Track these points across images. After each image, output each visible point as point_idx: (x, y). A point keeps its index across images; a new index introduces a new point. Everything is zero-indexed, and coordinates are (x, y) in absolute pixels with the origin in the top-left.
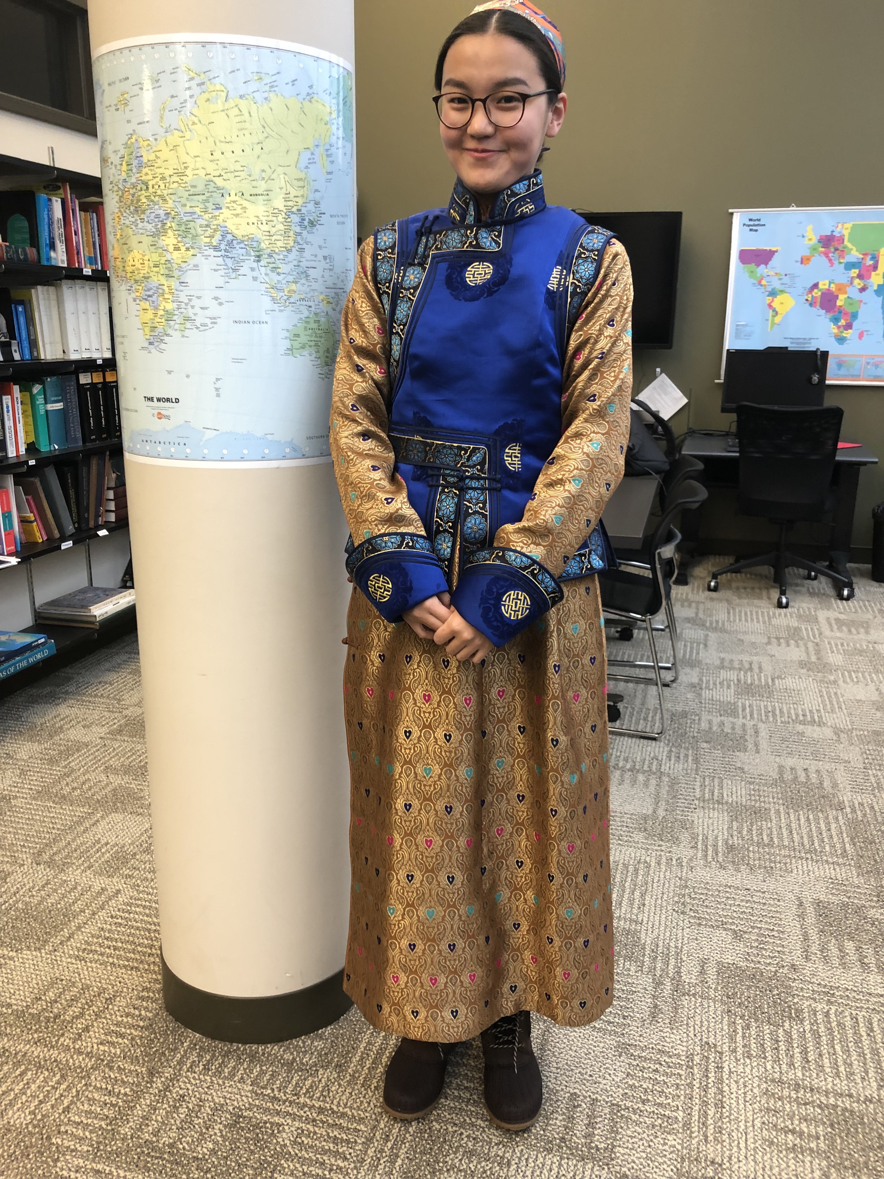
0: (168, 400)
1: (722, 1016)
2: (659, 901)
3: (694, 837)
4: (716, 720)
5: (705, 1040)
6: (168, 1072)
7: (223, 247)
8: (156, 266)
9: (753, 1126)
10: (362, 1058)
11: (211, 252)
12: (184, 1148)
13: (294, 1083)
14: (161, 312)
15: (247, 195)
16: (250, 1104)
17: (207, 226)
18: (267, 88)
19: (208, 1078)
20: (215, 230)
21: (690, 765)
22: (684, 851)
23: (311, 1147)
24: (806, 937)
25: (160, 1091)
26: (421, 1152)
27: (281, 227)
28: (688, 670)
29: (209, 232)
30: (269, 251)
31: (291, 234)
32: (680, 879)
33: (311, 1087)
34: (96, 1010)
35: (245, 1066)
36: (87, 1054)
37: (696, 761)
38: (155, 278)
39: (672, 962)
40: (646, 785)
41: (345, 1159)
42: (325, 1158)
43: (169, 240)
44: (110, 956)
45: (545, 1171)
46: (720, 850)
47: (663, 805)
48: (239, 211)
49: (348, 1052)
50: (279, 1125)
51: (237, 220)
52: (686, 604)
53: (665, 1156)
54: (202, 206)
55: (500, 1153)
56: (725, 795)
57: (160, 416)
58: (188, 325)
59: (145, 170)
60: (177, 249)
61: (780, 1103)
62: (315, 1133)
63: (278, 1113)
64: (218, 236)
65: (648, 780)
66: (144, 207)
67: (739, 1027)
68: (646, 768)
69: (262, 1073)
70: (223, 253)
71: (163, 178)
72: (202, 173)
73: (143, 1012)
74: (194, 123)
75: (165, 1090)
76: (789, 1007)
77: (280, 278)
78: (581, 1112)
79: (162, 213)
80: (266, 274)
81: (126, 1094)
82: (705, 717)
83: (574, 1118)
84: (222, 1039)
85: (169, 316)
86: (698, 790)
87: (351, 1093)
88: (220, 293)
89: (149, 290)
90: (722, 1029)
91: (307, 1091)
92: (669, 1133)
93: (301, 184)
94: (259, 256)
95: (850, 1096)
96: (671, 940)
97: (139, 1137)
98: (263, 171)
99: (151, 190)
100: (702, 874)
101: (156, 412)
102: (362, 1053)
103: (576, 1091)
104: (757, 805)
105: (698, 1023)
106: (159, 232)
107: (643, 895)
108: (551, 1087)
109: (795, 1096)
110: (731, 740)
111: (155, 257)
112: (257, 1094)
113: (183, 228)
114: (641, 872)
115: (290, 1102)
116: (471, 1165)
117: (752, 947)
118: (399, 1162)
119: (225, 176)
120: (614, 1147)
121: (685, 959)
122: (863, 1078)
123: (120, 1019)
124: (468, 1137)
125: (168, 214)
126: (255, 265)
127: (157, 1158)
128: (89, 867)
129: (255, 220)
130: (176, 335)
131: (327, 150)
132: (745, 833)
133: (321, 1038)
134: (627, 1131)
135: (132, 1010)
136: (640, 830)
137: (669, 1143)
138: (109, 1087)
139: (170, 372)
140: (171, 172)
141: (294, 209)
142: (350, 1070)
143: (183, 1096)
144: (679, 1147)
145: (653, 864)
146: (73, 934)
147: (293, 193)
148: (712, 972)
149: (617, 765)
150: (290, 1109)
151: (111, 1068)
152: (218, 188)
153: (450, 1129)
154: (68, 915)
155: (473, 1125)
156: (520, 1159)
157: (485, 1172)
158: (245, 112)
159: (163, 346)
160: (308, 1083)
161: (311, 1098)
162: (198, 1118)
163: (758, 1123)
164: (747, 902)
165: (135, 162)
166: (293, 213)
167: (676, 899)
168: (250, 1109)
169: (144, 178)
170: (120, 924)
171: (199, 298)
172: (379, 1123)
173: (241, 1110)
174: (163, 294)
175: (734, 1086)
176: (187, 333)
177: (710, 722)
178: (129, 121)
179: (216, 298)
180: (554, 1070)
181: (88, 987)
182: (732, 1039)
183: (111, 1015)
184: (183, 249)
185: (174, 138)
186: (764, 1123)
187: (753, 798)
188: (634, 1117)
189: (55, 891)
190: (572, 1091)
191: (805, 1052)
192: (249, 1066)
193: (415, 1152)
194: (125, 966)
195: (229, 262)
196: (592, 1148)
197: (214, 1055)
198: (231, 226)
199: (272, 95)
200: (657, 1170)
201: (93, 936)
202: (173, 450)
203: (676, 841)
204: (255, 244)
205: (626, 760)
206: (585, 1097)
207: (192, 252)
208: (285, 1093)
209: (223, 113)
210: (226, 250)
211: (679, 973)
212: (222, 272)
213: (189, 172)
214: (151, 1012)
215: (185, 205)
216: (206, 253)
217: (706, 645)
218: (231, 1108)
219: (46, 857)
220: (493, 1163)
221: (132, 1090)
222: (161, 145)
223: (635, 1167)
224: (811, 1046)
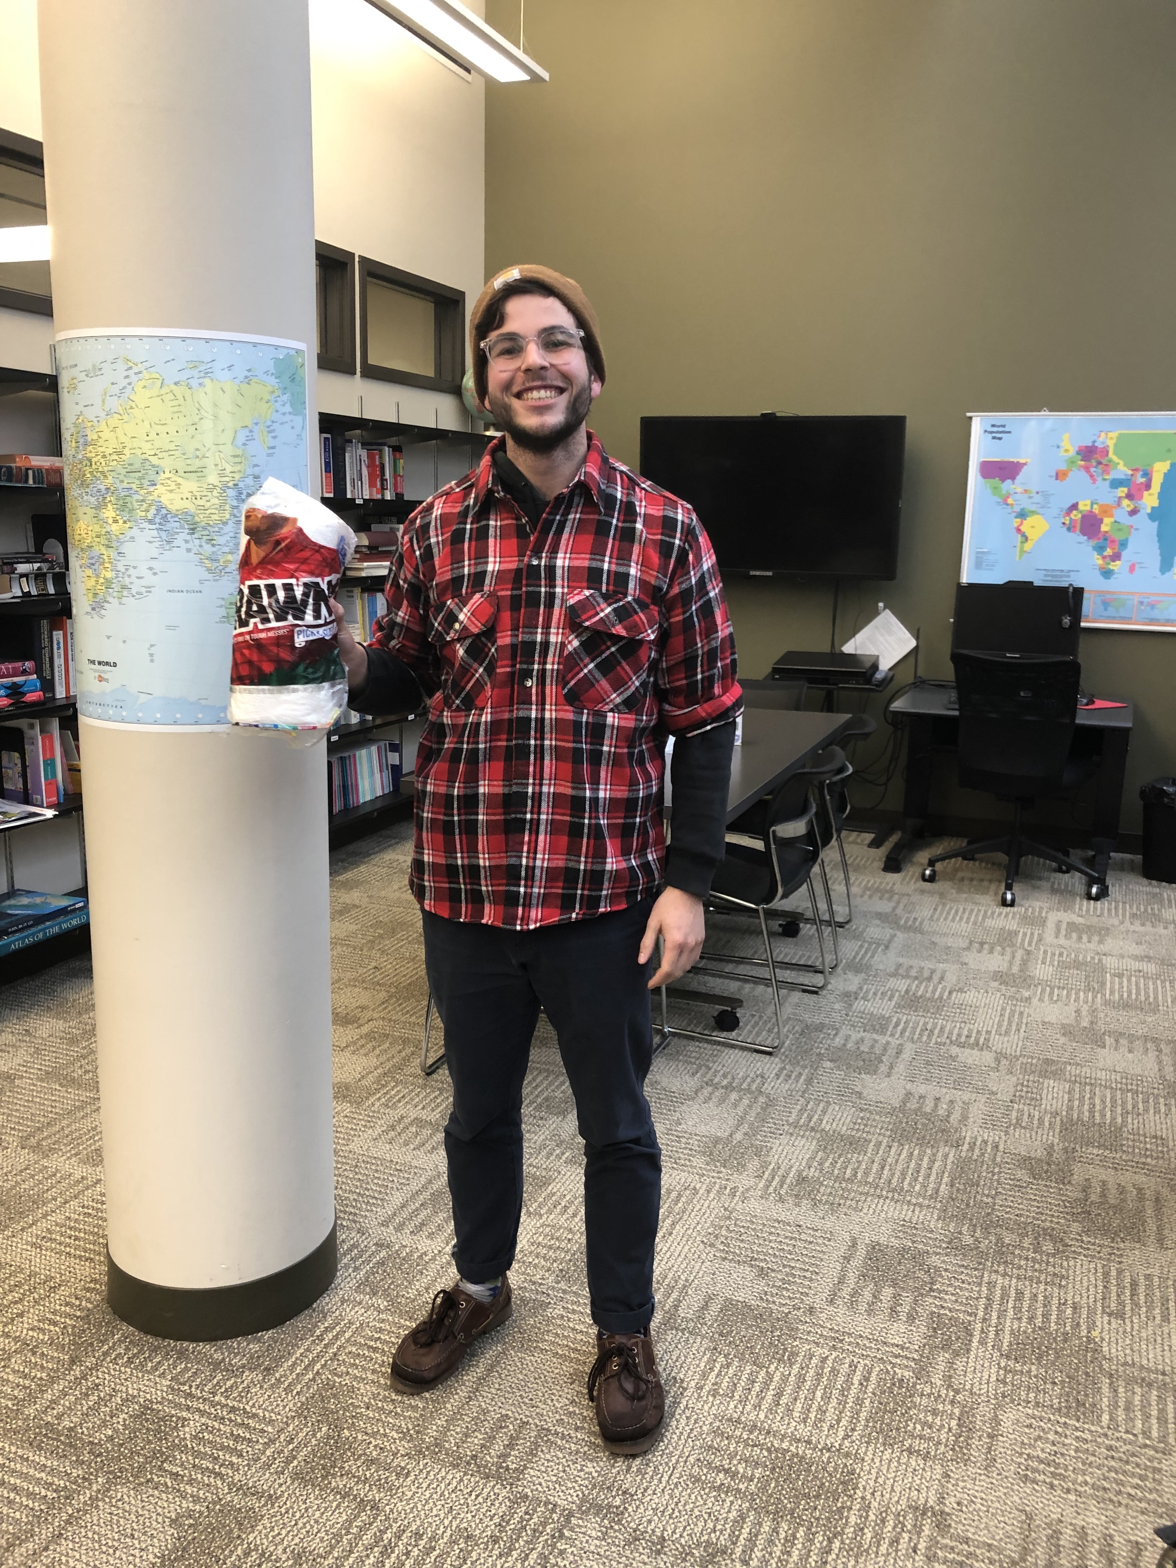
0: (107, 664)
1: (705, 1353)
2: (689, 1232)
3: (764, 1165)
4: (855, 1036)
5: (673, 1374)
6: (90, 1362)
7: (157, 520)
8: (98, 536)
9: (686, 1462)
10: (294, 1363)
11: (146, 525)
12: (82, 1433)
13: (215, 1381)
14: (101, 580)
15: (181, 473)
16: (163, 1398)
17: (143, 501)
18: (202, 374)
19: (128, 1370)
20: (150, 505)
21: (799, 1085)
22: (744, 1180)
23: (210, 1442)
24: (842, 1280)
25: (76, 1379)
26: (320, 1458)
27: (216, 501)
28: (850, 975)
29: (145, 506)
30: (203, 524)
31: (227, 507)
32: (726, 1209)
33: (232, 1386)
34: (37, 1296)
35: (171, 1362)
36: (15, 1339)
37: (809, 1081)
38: (97, 548)
39: (675, 1295)
40: (735, 1106)
41: (240, 1456)
42: (221, 1453)
43: (109, 513)
44: (69, 1245)
45: (443, 1485)
46: (788, 1181)
47: (745, 1128)
48: (173, 487)
49: (283, 1356)
50: (185, 1419)
51: (172, 496)
52: (887, 896)
53: (576, 1482)
54: (137, 482)
55: (403, 1464)
56: (824, 1122)
57: (101, 679)
58: (125, 593)
59: (90, 448)
60: (115, 521)
61: (726, 1442)
62: (219, 1430)
63: (188, 1408)
64: (153, 511)
65: (741, 1099)
66: (88, 481)
67: (718, 1366)
68: (744, 1086)
69: (186, 1369)
70: (157, 526)
71: (104, 456)
72: (139, 452)
73: (84, 1303)
74: (132, 408)
75: (82, 1378)
76: (785, 1349)
77: (214, 549)
78: (505, 1433)
79: (102, 487)
80: (201, 546)
81: (41, 1379)
82: (845, 1031)
83: (495, 1438)
84: (156, 1334)
85: (108, 584)
86: (793, 1116)
87: (269, 1396)
88: (153, 564)
89: (92, 558)
90: (698, 1366)
91: (226, 1391)
92: (591, 1461)
93: (238, 460)
94: (193, 529)
95: (809, 1442)
96: (684, 1272)
97: (42, 1419)
98: (197, 450)
99: (94, 466)
100: (755, 1206)
101: (97, 674)
102: (297, 1359)
103: (510, 1413)
104: (859, 1135)
105: (674, 1358)
106: (100, 506)
107: (673, 1224)
108: (484, 1406)
109: (746, 1437)
110: (864, 1060)
111: (97, 528)
112: (173, 1389)
113: (121, 502)
114: (684, 1199)
115: (205, 1400)
116: (367, 1473)
117: (774, 1286)
118: (295, 1463)
119: (160, 455)
120: (525, 1467)
121: (690, 1292)
122: (832, 1426)
123: (58, 1307)
124: (375, 1446)
125: (108, 489)
126: (189, 537)
127: (53, 1439)
128: (76, 1155)
129: (189, 495)
130: (114, 601)
131: (269, 427)
132: (827, 1164)
133: (259, 1341)
134: (544, 1455)
135: (73, 1300)
136: (704, 1153)
137: (587, 1470)
138: (27, 1370)
139: (108, 637)
140: (111, 451)
141: (231, 484)
142: (277, 1375)
143: (97, 1385)
144: (595, 1475)
145: (701, 1192)
146: (37, 1221)
147: (229, 469)
148: (715, 1308)
149: (712, 1080)
150: (201, 1406)
151: (34, 1353)
152: (154, 466)
153: (360, 1437)
154: (37, 1201)
155: (385, 1435)
156: (421, 1471)
157: (380, 1480)
158: (180, 397)
159: (103, 612)
160: (229, 1384)
161: (227, 1398)
162: (106, 1406)
163: (692, 1459)
164: (791, 1239)
165: (82, 441)
166: (229, 488)
167: (710, 1231)
168: (161, 1403)
169: (88, 455)
170: (90, 1214)
171: (135, 568)
172: (288, 1425)
173: (152, 1402)
174: (103, 563)
175: (683, 1422)
176: (124, 600)
177: (847, 1038)
178: (77, 404)
179: (151, 569)
180: (494, 1391)
181: (36, 1274)
182: (704, 1376)
183: (50, 1302)
184: (121, 522)
185: (114, 421)
186: (699, 1460)
187: (857, 1127)
188: (559, 1442)
189: (33, 1176)
190: (504, 1412)
191: (779, 1395)
192: (175, 1362)
193: (315, 1456)
194: (80, 1257)
195: (163, 534)
196: (502, 1467)
197: (142, 1349)
198: (165, 500)
199: (207, 381)
200: (561, 1494)
201: (57, 1225)
202: (111, 712)
203: (741, 1167)
204: (189, 518)
205: (725, 1076)
206: (516, 1419)
207: (128, 525)
208: (202, 1390)
209: (159, 399)
210: (160, 524)
211: (676, 1307)
212: (157, 544)
213: (126, 451)
214: (92, 1303)
215: (122, 481)
216: (142, 526)
217: (887, 947)
218: (142, 1400)
219: (33, 1141)
220: (391, 1473)
221: (49, 1375)
222: (103, 426)
223: (540, 1489)
224: (788, 1390)
